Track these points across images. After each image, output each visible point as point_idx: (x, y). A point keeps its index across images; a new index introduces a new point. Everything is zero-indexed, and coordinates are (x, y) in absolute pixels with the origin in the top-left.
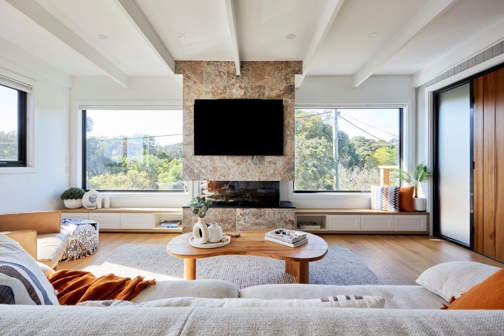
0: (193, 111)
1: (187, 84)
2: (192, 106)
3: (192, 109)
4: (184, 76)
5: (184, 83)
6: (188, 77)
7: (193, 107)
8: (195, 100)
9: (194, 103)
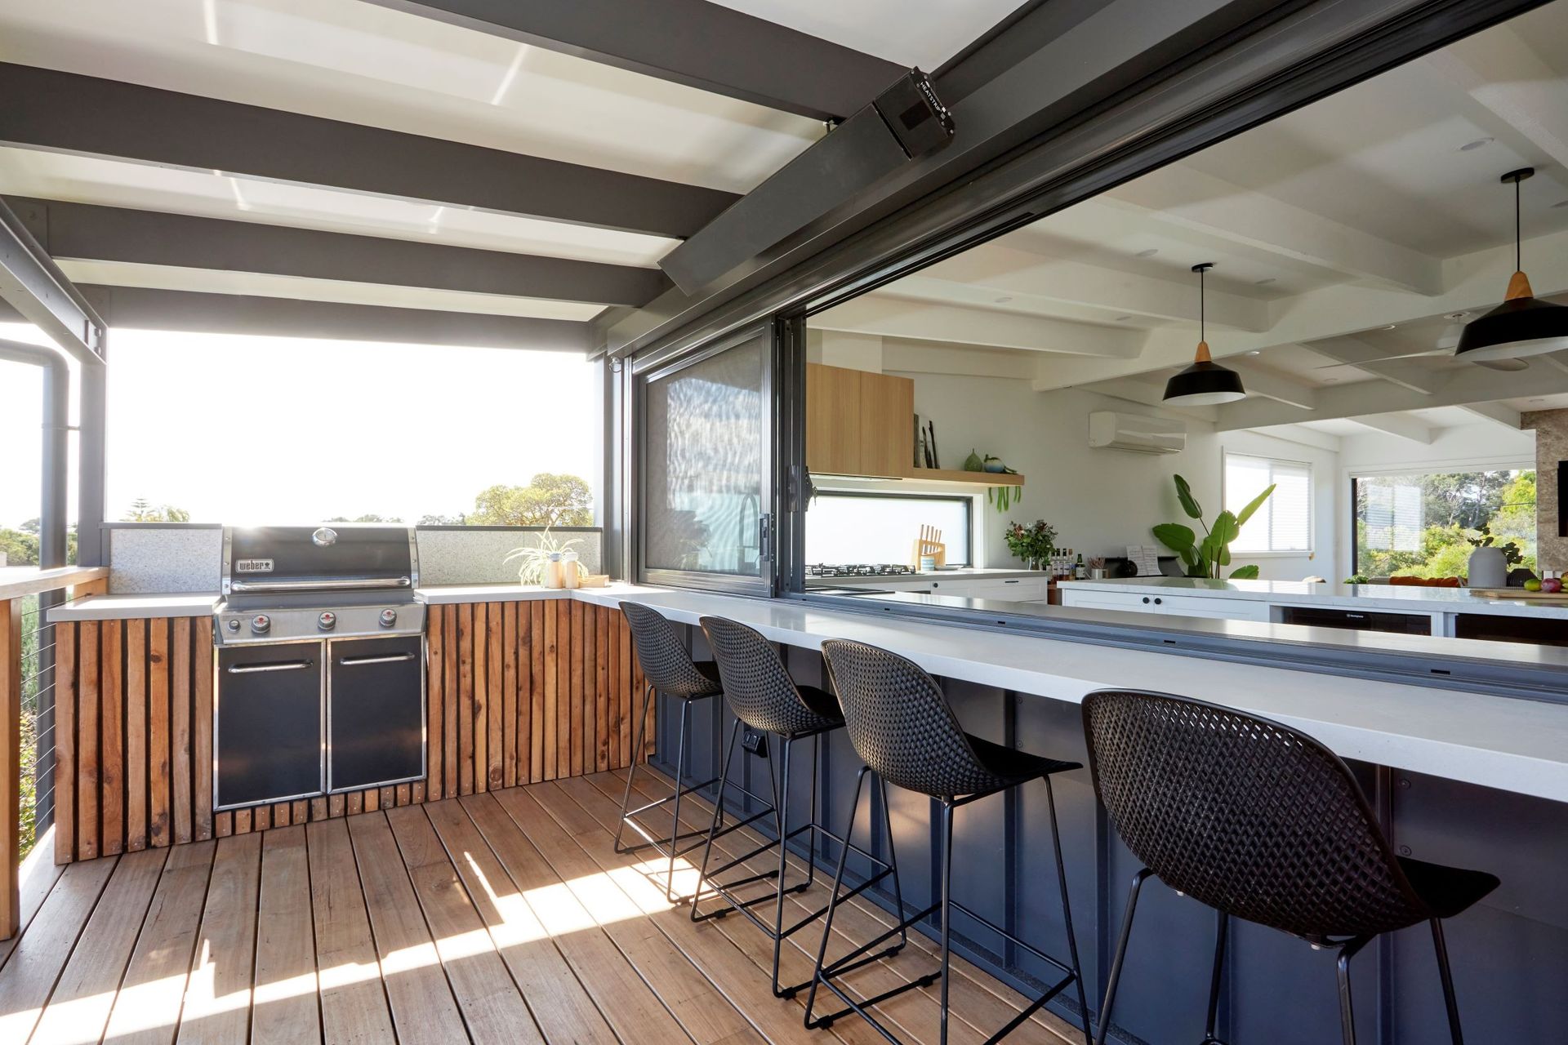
0: (1556, 477)
1: (1544, 441)
2: (1554, 470)
3: (1555, 474)
4: (1537, 431)
5: (1537, 440)
6: (1547, 433)
7: (1556, 472)
8: (1560, 462)
9: (1557, 466)
